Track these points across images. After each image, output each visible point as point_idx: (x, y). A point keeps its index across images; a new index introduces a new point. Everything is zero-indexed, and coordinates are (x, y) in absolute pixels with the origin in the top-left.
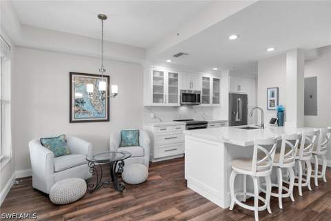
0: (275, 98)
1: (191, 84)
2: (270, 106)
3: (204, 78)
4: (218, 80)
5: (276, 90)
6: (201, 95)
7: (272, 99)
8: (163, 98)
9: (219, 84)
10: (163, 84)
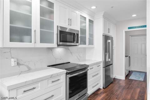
3: (81, 17)
6: (80, 35)
10: (31, 13)
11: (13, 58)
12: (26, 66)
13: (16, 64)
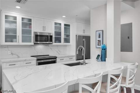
0: (101, 39)
1: (44, 28)
2: (98, 45)
3: (56, 23)
4: (69, 25)
5: (101, 32)
6: (54, 37)
7: (99, 39)
8: (16, 38)
9: (69, 28)
10: (16, 27)
11: (9, 50)
12: (16, 55)
13: (11, 54)
